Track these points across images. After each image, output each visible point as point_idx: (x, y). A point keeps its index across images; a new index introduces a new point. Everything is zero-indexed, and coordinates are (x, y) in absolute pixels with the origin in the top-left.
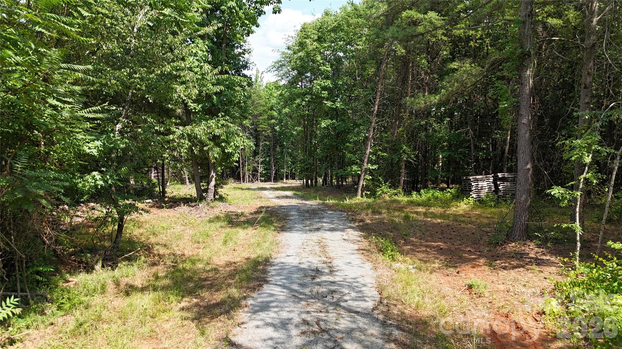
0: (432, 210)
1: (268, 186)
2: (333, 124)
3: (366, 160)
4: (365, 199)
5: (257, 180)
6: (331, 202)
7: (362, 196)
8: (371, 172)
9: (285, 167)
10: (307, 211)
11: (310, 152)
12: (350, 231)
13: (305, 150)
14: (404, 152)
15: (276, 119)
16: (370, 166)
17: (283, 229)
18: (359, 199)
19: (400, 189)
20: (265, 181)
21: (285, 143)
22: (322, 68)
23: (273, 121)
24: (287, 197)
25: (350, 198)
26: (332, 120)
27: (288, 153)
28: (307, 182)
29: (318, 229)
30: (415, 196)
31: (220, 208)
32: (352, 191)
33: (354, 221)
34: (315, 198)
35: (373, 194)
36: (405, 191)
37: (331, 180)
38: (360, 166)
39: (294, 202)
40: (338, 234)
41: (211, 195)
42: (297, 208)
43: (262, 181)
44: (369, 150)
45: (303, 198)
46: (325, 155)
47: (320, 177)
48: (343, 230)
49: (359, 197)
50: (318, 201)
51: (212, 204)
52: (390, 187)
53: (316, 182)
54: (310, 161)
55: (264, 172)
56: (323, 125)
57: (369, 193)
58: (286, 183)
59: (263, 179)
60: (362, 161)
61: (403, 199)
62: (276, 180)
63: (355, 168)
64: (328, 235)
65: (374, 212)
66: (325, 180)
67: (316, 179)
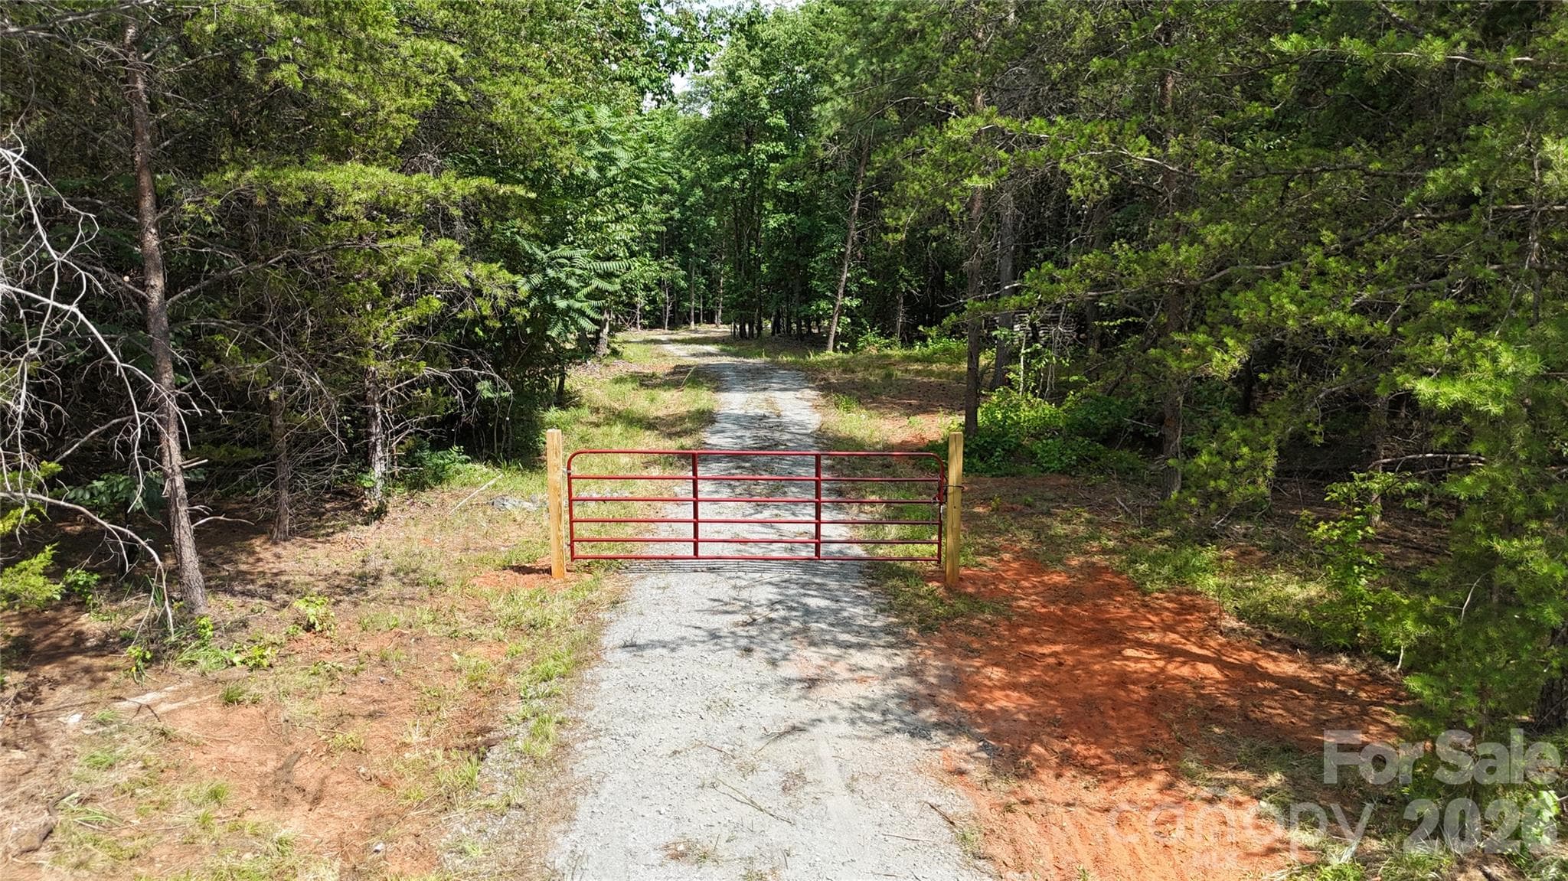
0: (934, 367)
1: (664, 338)
2: (791, 221)
3: (841, 291)
4: (840, 354)
5: (635, 324)
6: (785, 359)
7: (835, 350)
8: (849, 312)
9: (693, 295)
10: (749, 371)
11: (746, 268)
12: (808, 391)
13: (738, 266)
14: (901, 276)
15: (672, 192)
16: (847, 301)
17: (718, 390)
18: (829, 354)
19: (896, 338)
20: (651, 327)
21: (692, 246)
22: (771, 121)
23: (666, 197)
24: (710, 354)
25: (816, 354)
26: (788, 213)
27: (698, 266)
28: (742, 328)
29: (765, 389)
30: (917, 349)
31: (619, 368)
32: (820, 343)
33: (813, 380)
34: (760, 356)
35: (853, 346)
36: (903, 341)
37: (789, 324)
38: (832, 301)
39: (726, 360)
40: (790, 394)
41: (604, 349)
42: (734, 368)
43: (644, 327)
44: (846, 275)
45: (736, 355)
46: (775, 276)
47: (768, 316)
48: (796, 390)
49: (830, 351)
50: (765, 359)
51: (605, 361)
52: (880, 335)
53: (760, 328)
54: (748, 288)
55: (647, 308)
56: (772, 224)
57: (846, 345)
58: (696, 331)
59: (646, 322)
60: (836, 293)
61: (897, 352)
62: (674, 325)
63: (823, 304)
64: (778, 394)
65: (845, 371)
66: (776, 325)
67: (760, 322)
